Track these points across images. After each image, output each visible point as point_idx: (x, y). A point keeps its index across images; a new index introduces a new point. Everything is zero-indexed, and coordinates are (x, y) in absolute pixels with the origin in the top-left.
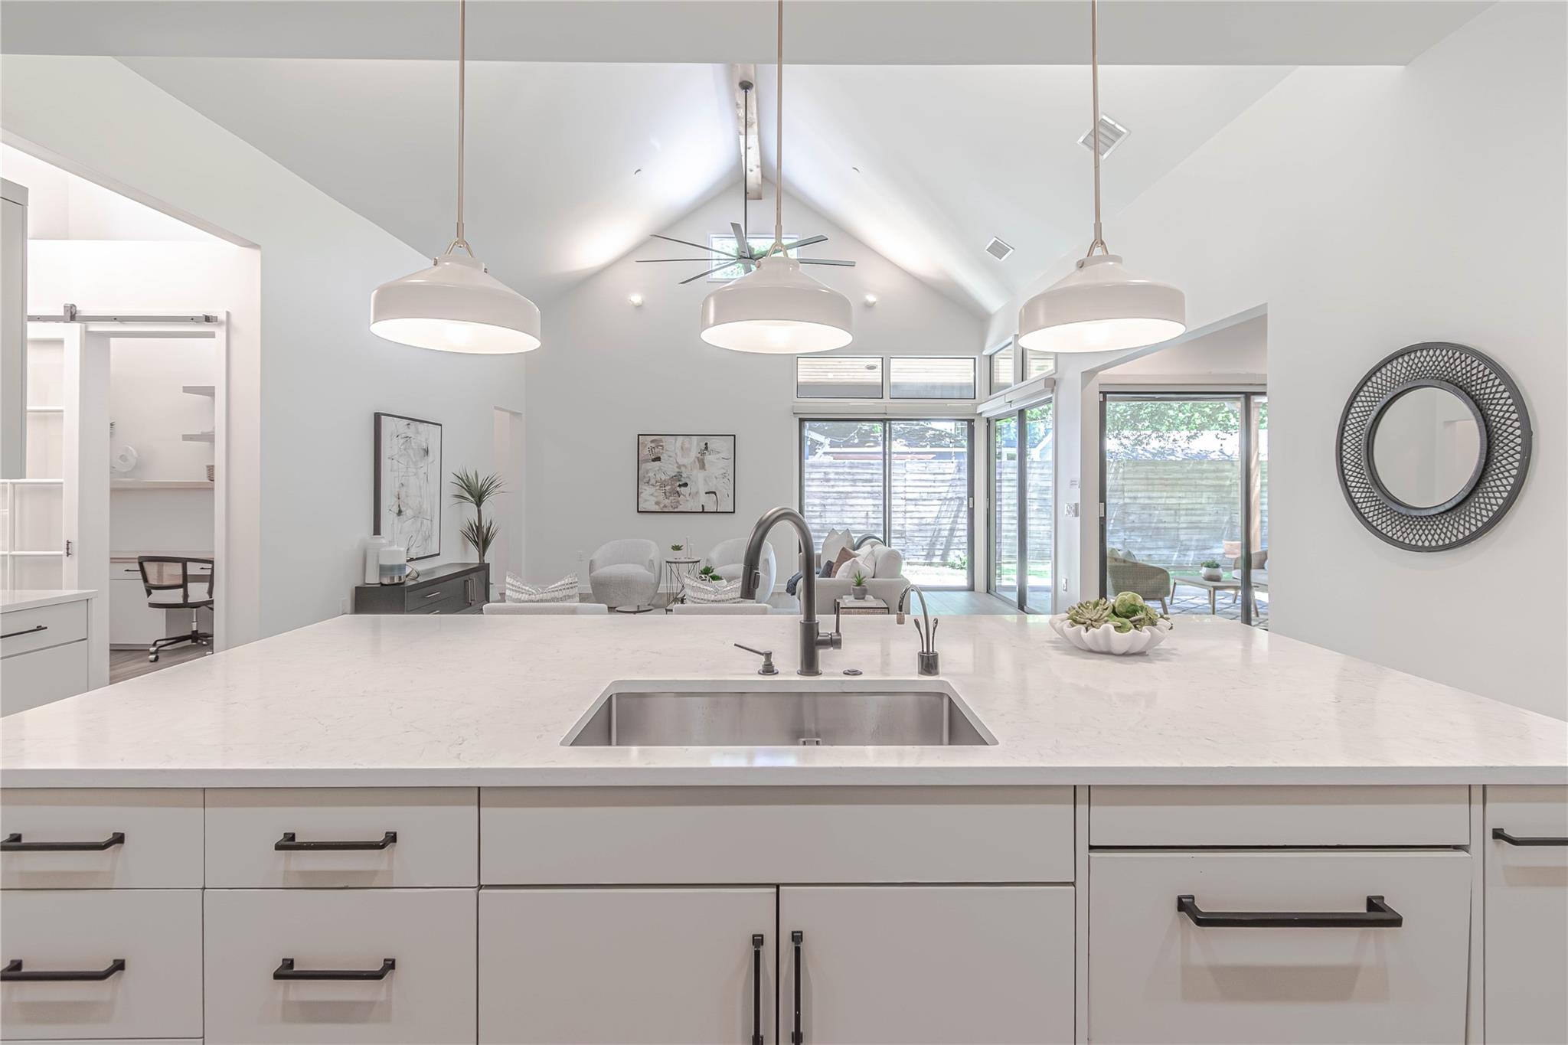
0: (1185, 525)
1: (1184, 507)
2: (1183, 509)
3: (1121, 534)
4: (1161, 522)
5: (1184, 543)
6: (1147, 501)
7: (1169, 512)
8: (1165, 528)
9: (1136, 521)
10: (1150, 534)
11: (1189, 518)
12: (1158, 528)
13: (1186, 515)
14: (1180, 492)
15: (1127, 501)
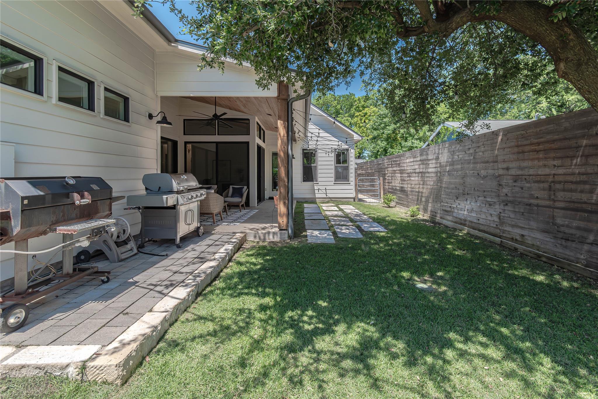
0: (562, 205)
1: (561, 178)
2: (560, 182)
3: (497, 206)
4: (532, 197)
5: (562, 229)
6: (520, 172)
7: (542, 185)
8: (538, 206)
9: (509, 195)
10: (522, 211)
11: (568, 195)
12: (530, 205)
13: (564, 190)
14: (554, 158)
15: (501, 172)
